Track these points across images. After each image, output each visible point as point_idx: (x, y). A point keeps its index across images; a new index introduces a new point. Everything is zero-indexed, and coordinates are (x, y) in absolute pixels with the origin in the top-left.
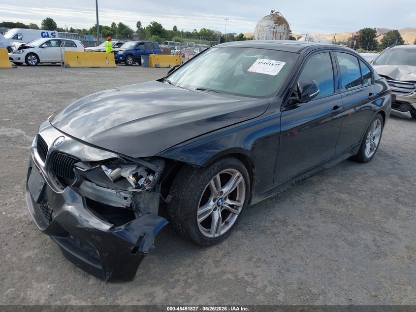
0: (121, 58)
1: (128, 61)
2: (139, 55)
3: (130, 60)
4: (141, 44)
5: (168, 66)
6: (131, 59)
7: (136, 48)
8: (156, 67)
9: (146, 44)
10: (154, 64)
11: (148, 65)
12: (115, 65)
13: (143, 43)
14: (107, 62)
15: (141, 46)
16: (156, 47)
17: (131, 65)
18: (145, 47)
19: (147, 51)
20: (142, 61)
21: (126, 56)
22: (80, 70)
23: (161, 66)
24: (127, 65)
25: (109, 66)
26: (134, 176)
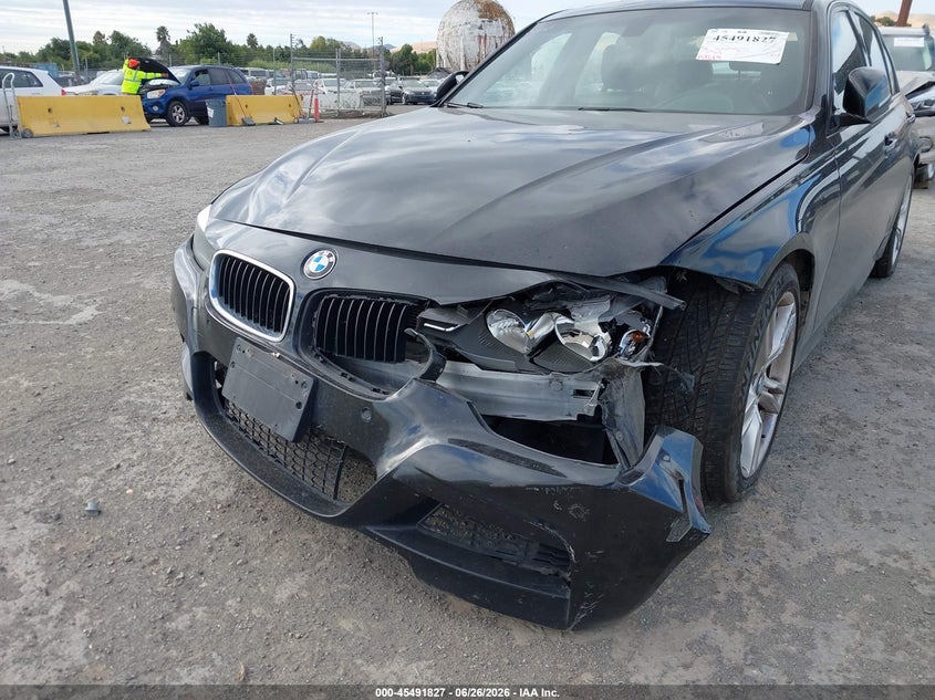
0: (156, 108)
1: (174, 115)
2: (199, 98)
3: (178, 113)
4: (197, 72)
5: (272, 121)
6: (181, 109)
7: (191, 83)
8: (245, 124)
9: (210, 71)
10: (238, 117)
11: (225, 121)
12: (148, 126)
13: (204, 71)
14: (126, 119)
15: (201, 76)
16: (237, 78)
17: (182, 125)
18: (211, 80)
19: (217, 89)
20: (211, 113)
21: (169, 103)
22: (64, 140)
23: (256, 120)
24: (172, 124)
25: (132, 127)
26: (605, 327)
